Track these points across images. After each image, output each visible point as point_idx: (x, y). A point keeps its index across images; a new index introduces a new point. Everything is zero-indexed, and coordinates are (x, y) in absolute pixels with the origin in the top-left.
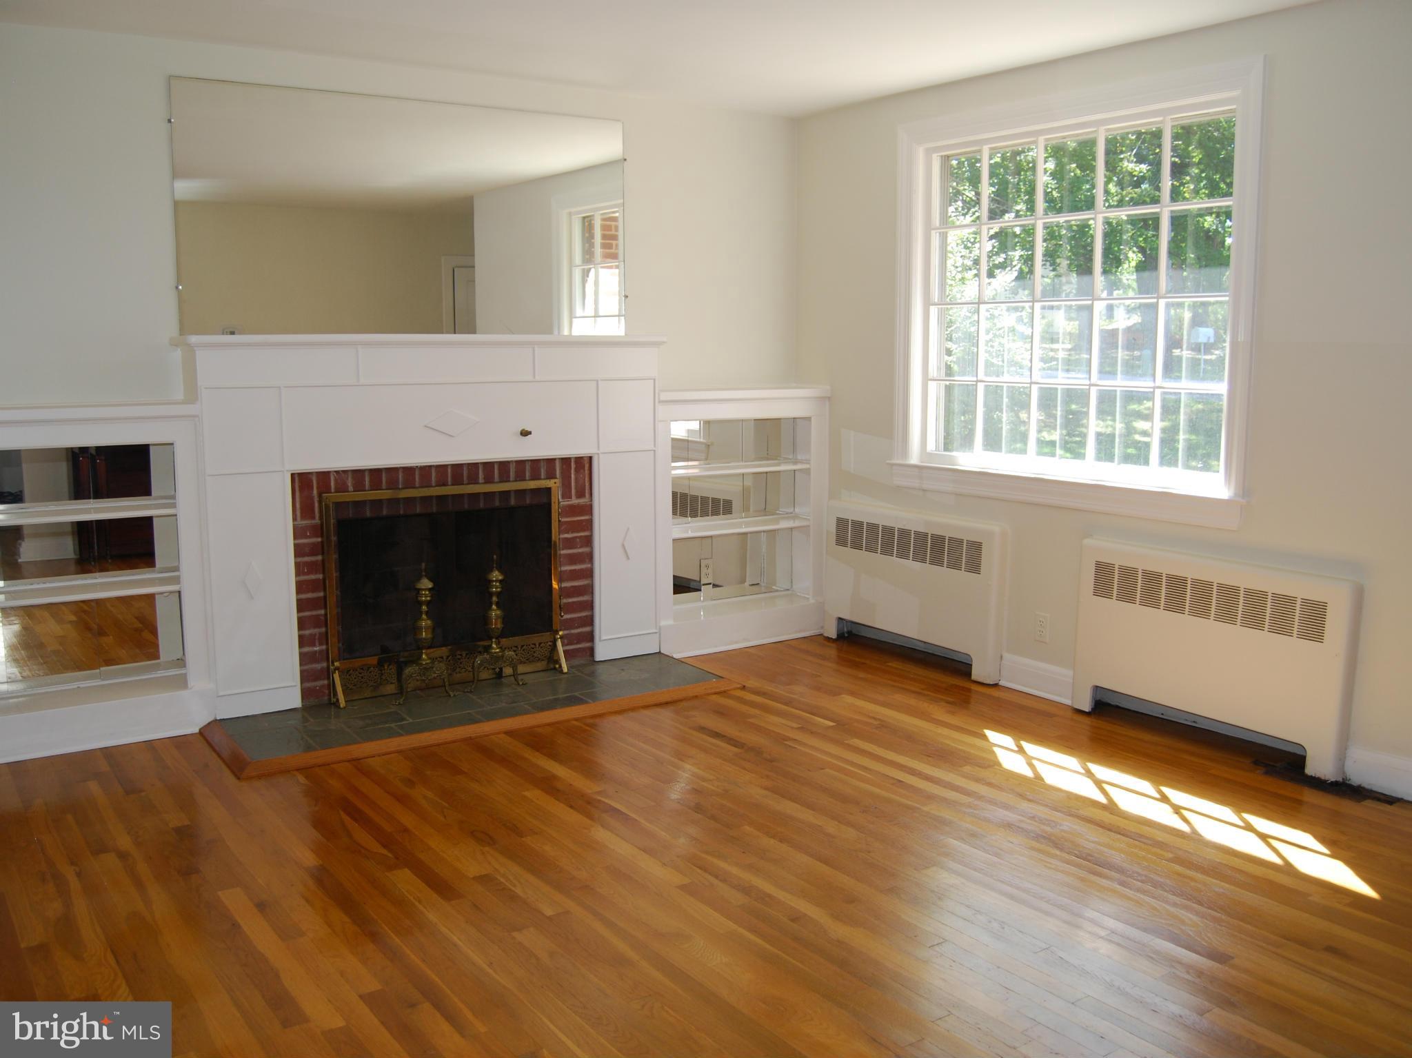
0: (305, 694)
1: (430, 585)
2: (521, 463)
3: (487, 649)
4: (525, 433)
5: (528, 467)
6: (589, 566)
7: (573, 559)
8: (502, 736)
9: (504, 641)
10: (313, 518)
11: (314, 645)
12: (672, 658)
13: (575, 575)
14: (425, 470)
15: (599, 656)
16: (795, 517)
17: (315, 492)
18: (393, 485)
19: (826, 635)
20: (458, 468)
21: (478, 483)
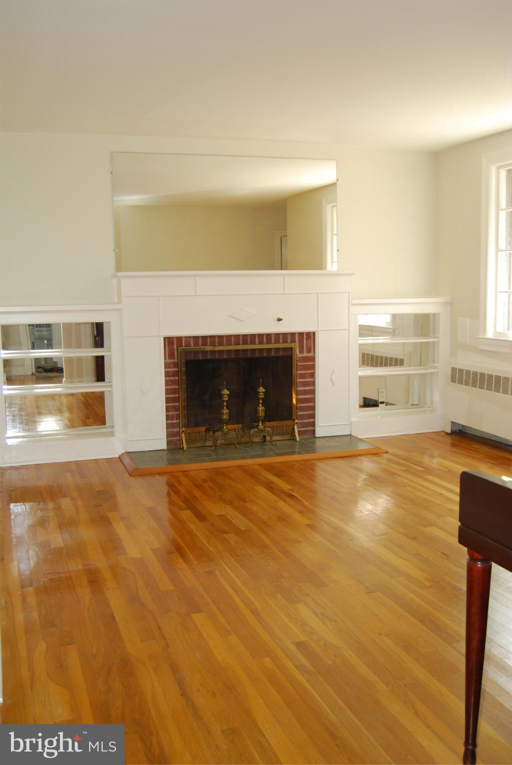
0: (169, 443)
1: (228, 393)
2: (277, 335)
3: (257, 427)
4: (279, 320)
5: (281, 337)
6: (313, 388)
7: (304, 384)
8: (257, 466)
9: (267, 424)
10: (174, 359)
11: (173, 420)
12: (358, 438)
13: (305, 392)
14: (229, 337)
15: (318, 434)
16: (434, 368)
17: (175, 346)
18: (213, 344)
19: (446, 431)
20: (245, 336)
21: (255, 344)
